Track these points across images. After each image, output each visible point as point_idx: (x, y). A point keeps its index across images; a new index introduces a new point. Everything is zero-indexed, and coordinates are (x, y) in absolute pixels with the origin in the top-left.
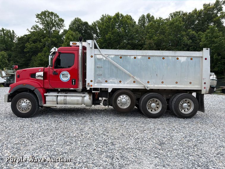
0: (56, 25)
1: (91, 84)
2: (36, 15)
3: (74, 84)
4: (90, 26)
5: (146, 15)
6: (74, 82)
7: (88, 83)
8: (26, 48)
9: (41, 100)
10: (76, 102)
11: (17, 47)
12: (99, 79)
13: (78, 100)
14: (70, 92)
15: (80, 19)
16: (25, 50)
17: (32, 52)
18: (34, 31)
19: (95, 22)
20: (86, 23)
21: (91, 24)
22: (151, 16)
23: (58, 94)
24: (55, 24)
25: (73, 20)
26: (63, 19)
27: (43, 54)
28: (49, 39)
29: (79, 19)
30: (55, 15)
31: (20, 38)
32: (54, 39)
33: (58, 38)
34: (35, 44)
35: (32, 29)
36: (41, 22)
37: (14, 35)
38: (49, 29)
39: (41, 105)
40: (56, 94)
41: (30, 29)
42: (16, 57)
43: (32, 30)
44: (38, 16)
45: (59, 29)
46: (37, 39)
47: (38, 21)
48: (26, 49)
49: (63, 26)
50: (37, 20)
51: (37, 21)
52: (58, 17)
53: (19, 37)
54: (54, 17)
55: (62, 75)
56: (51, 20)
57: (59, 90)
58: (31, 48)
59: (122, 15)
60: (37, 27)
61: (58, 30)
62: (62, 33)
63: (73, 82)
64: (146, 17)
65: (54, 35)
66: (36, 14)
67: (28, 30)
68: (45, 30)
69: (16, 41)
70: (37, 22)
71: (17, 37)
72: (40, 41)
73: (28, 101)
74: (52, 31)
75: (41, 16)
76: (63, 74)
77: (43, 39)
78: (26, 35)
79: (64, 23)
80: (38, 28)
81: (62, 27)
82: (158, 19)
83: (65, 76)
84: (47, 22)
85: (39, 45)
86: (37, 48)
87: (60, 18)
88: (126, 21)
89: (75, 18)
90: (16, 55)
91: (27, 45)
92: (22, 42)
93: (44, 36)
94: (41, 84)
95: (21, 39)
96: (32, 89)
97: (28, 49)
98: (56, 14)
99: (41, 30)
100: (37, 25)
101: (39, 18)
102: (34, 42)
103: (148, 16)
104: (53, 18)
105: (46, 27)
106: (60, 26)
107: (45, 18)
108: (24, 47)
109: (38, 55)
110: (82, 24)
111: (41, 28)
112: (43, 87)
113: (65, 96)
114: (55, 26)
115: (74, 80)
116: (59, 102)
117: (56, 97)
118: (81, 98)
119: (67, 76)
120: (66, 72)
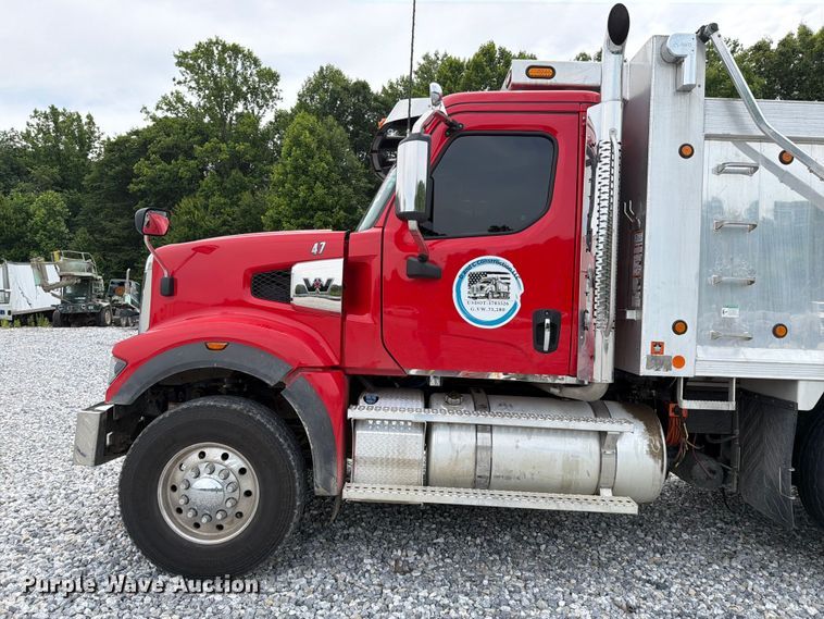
0: (249, 95)
1: (674, 346)
2: (176, 56)
3: (546, 348)
4: (376, 98)
6: (547, 334)
7: (654, 344)
8: (134, 180)
9: (328, 459)
10: (557, 474)
11: (102, 175)
12: (728, 313)
13: (571, 463)
15: (338, 73)
16: (131, 186)
17: (157, 193)
18: (166, 117)
19: (395, 82)
20: (362, 87)
21: (380, 91)
24: (245, 89)
25: (312, 76)
26: (273, 70)
27: (200, 201)
28: (223, 146)
29: (337, 71)
30: (244, 55)
31: (115, 143)
32: (241, 147)
33: (254, 144)
34: (170, 164)
35: (158, 108)
36: (193, 84)
37: (93, 133)
38: (221, 109)
41: (152, 109)
42: (96, 212)
43: (160, 114)
44: (182, 59)
45: (261, 107)
46: (176, 146)
47: (182, 79)
48: (136, 184)
49: (273, 98)
50: (178, 73)
51: (177, 80)
52: (256, 62)
53: (109, 139)
54: (243, 64)
55: (466, 280)
56: (229, 77)
57: (433, 383)
58: (153, 181)
59: (504, 53)
60: (180, 99)
61: (256, 113)
62: (271, 123)
63: (541, 328)
65: (241, 129)
66: (177, 53)
67: (147, 113)
68: (209, 110)
69: (99, 155)
70: (179, 83)
71: (104, 138)
72: (189, 154)
73: (236, 461)
74: (234, 118)
75: (195, 59)
76: (474, 278)
77: (201, 144)
78: (136, 133)
79: (280, 85)
80: (183, 105)
81: (271, 104)
83: (489, 288)
84: (216, 83)
85: (183, 167)
86: (176, 178)
87: (263, 67)
89: (322, 68)
90: (99, 206)
91: (141, 166)
92: (122, 159)
93: (203, 134)
94: (323, 345)
95: (117, 147)
96: (271, 374)
97: (142, 182)
98: (250, 53)
99: (191, 110)
100: (178, 93)
101: (188, 67)
102: (167, 155)
104: (239, 68)
105: (210, 102)
106: (264, 97)
107: (209, 68)
108: (128, 176)
109: (182, 205)
110: (346, 89)
111: (193, 104)
112: (336, 363)
114: (246, 99)
115: (547, 321)
116: (438, 471)
117: (421, 436)
118: (593, 444)
119: (503, 288)
120: (497, 262)
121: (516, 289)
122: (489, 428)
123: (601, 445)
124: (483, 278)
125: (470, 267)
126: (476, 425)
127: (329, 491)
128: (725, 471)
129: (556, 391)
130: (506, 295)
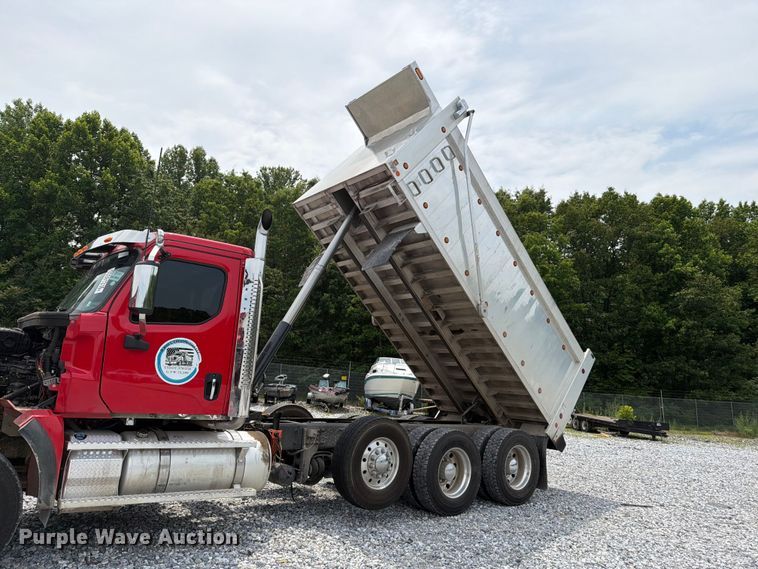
3: (211, 398)
5: (189, 149)
6: (213, 389)
9: (50, 481)
10: (209, 476)
13: (219, 469)
14: (180, 433)
22: (207, 158)
23: (126, 446)
39: (48, 504)
40: (116, 443)
55: (165, 352)
57: (130, 423)
59: (107, 125)
63: (209, 385)
64: (189, 155)
76: (171, 352)
82: (239, 174)
83: (179, 358)
88: (126, 151)
103: (198, 155)
113: (161, 452)
115: (214, 380)
116: (130, 484)
117: (120, 461)
118: (232, 457)
119: (189, 359)
120: (187, 342)
121: (197, 360)
122: (169, 451)
123: (237, 457)
124: (176, 352)
125: (168, 345)
126: (160, 450)
127: (48, 505)
128: (296, 471)
129: (211, 425)
130: (190, 364)
